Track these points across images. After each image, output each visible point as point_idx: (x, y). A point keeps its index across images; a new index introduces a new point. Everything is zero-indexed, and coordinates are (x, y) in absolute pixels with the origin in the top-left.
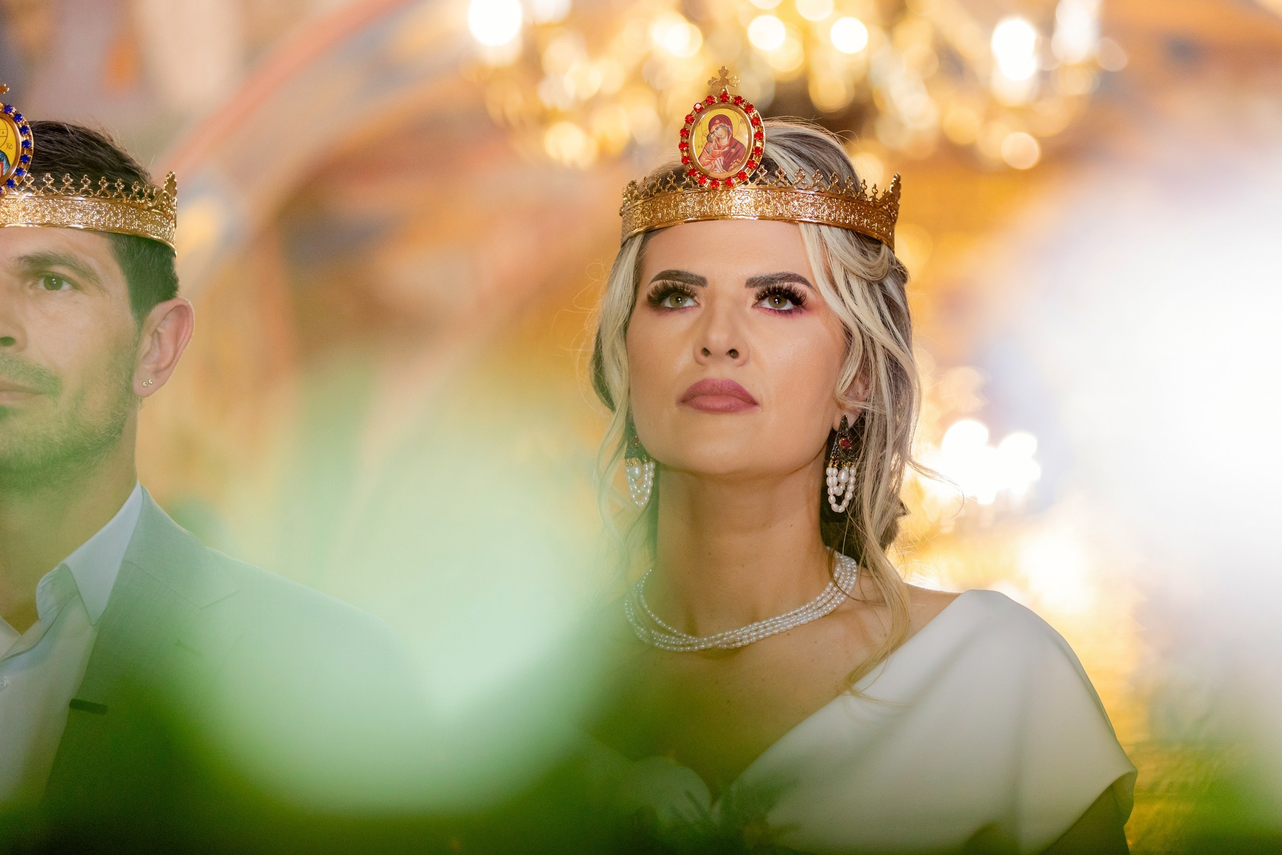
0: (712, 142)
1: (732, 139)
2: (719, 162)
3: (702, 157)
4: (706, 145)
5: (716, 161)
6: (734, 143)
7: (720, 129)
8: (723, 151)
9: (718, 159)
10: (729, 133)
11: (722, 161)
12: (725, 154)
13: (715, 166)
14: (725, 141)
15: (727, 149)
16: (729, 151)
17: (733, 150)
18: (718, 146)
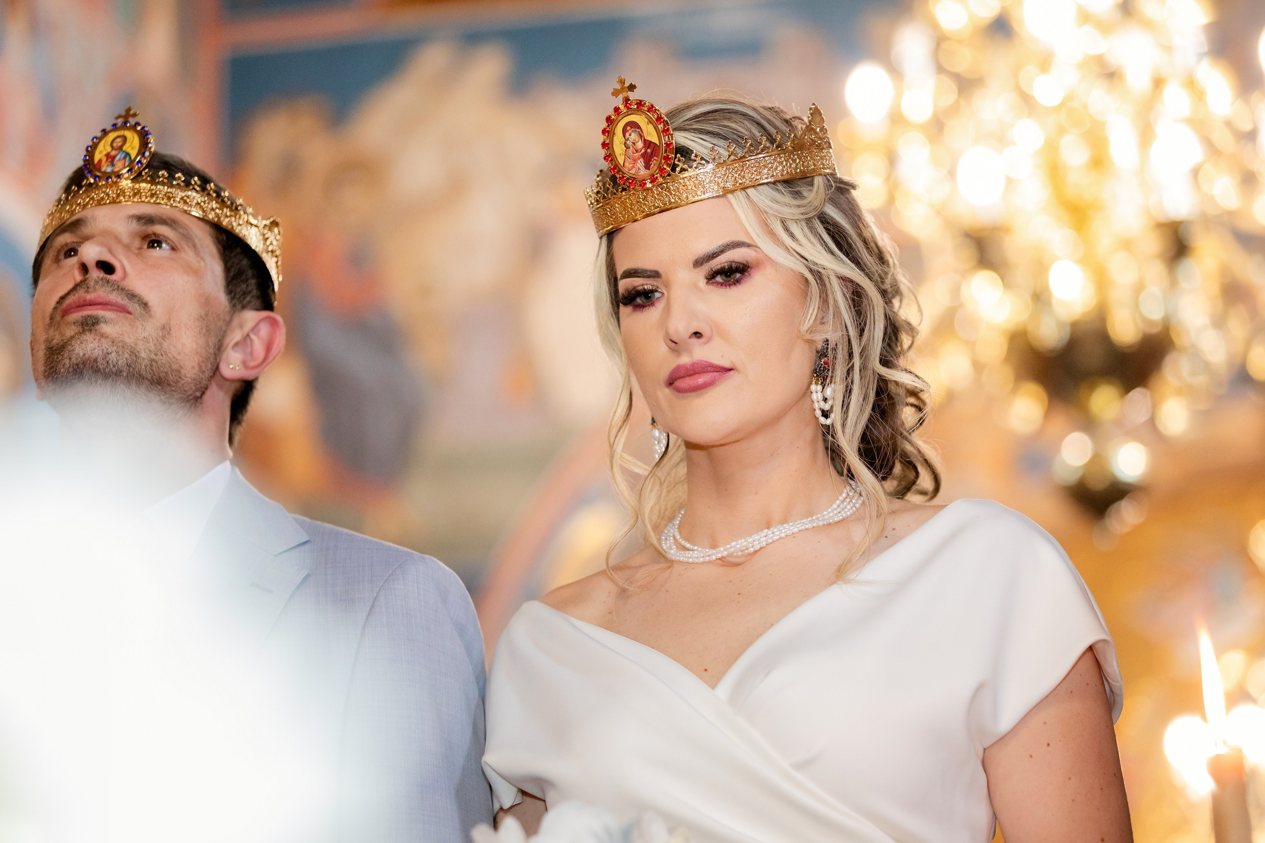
0: (629, 148)
1: (645, 141)
2: (640, 163)
3: (625, 163)
4: (626, 151)
5: (638, 164)
6: (648, 144)
7: (633, 134)
8: (641, 153)
9: (639, 161)
10: (641, 136)
11: (643, 163)
12: (644, 156)
13: (639, 168)
14: (640, 145)
15: (643, 151)
16: (646, 152)
17: (649, 151)
18: (636, 150)
